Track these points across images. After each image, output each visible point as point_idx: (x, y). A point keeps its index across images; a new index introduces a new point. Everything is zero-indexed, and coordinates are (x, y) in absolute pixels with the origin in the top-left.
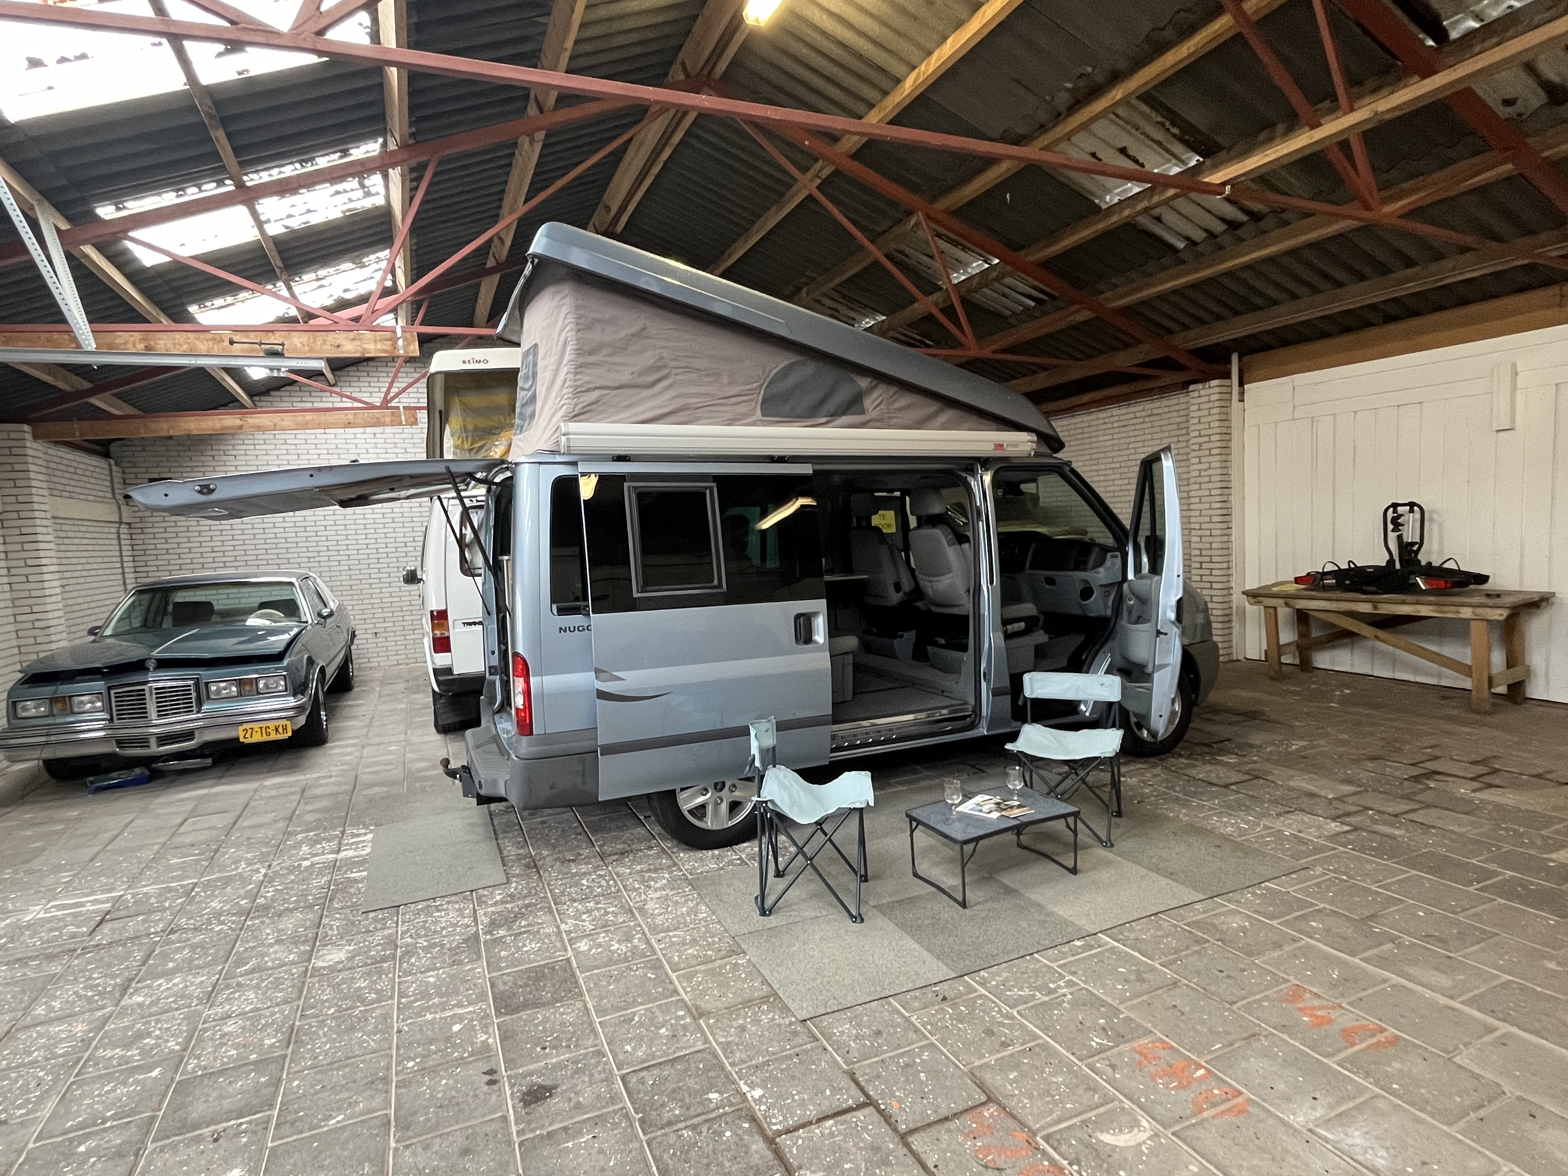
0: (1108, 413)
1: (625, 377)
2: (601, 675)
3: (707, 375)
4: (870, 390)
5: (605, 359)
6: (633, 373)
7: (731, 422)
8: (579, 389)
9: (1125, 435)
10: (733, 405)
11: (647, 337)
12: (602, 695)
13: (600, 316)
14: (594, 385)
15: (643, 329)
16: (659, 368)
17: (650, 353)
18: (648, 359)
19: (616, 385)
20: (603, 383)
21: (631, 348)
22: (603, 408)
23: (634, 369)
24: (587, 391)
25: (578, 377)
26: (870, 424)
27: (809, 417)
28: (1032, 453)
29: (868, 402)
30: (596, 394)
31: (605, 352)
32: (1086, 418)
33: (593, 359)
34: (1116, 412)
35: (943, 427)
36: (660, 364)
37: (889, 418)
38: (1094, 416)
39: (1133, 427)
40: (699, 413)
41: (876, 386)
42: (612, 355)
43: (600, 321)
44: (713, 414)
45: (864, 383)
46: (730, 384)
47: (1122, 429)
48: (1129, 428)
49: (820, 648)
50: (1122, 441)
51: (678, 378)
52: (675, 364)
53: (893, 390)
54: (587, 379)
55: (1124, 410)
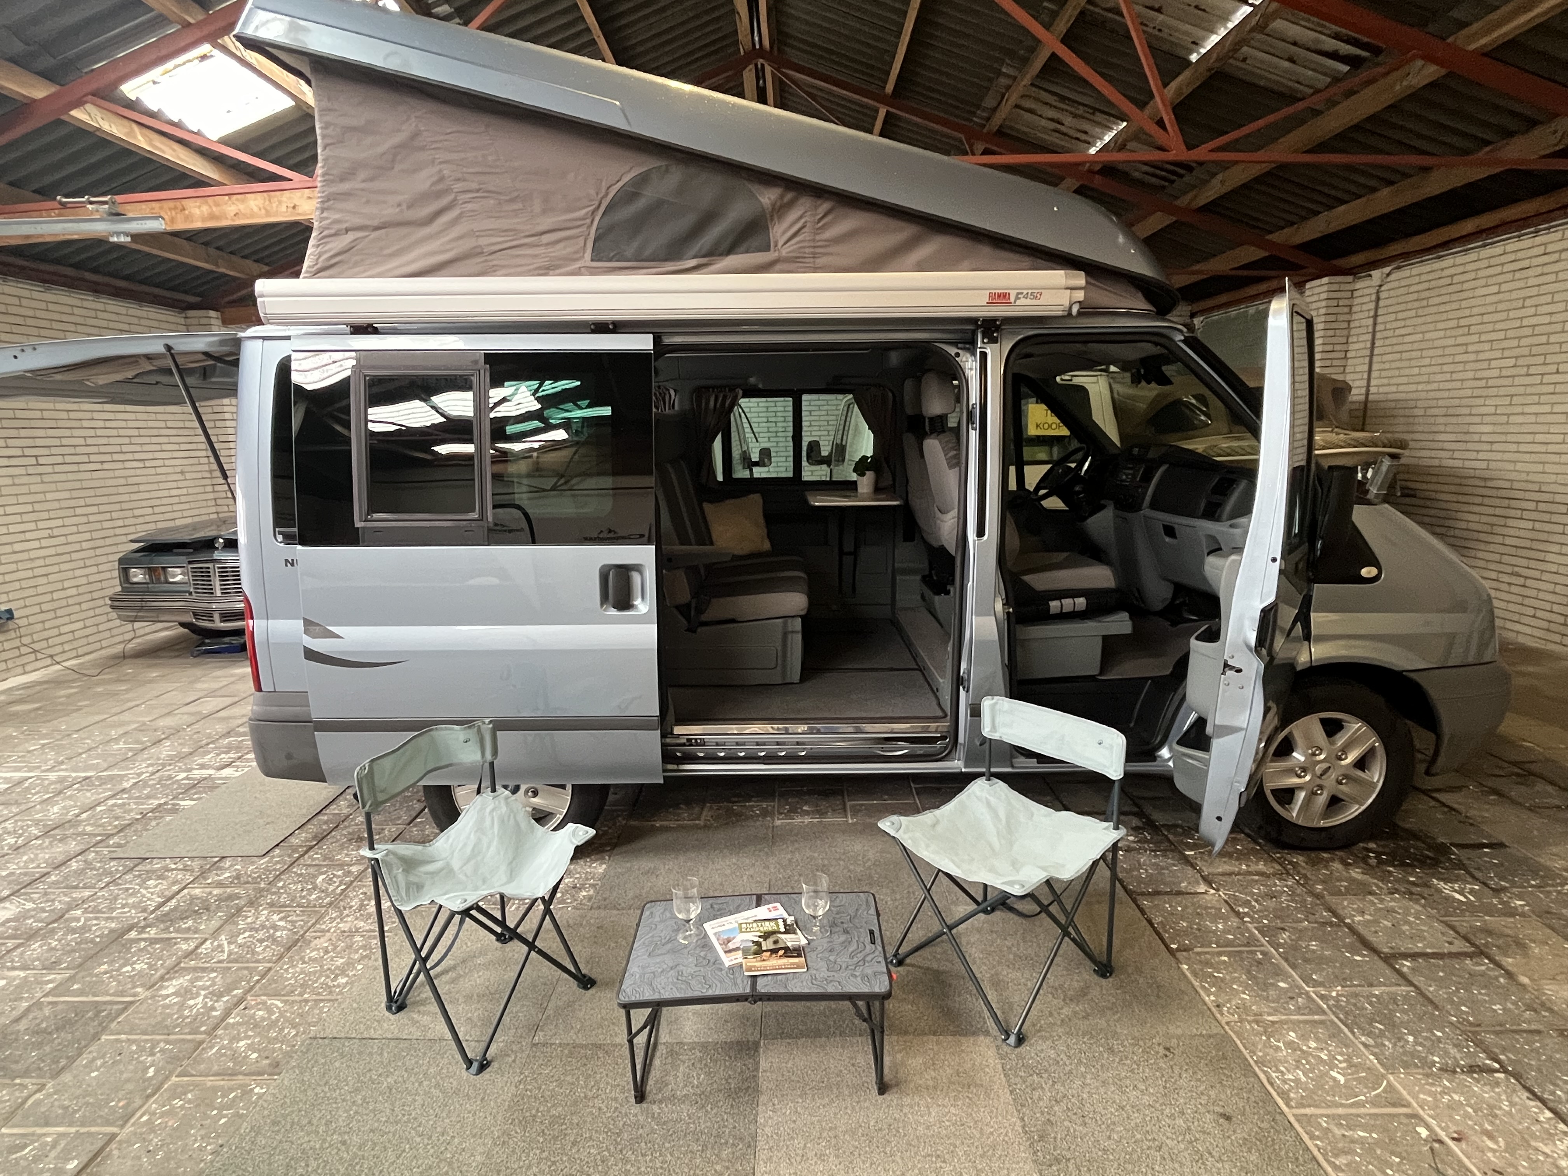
0: (1497, 249)
1: (389, 212)
2: (312, 628)
3: (512, 200)
4: (780, 210)
5: (363, 185)
6: (399, 205)
7: (545, 270)
8: (326, 233)
9: (1521, 284)
10: (548, 244)
11: (423, 149)
12: (311, 655)
13: (354, 122)
14: (344, 226)
15: (415, 135)
16: (439, 195)
17: (424, 174)
18: (423, 181)
19: (376, 223)
20: (357, 221)
21: (398, 167)
22: (358, 258)
23: (400, 198)
24: (336, 234)
25: (325, 215)
26: (778, 267)
27: (666, 260)
28: (1075, 309)
29: (779, 231)
30: (351, 236)
31: (362, 175)
32: (1460, 259)
33: (345, 186)
34: (1512, 246)
35: (920, 267)
36: (440, 187)
37: (814, 256)
38: (1473, 256)
39: (1539, 270)
40: (496, 260)
41: (791, 204)
42: (372, 179)
43: (354, 129)
44: (519, 261)
45: (768, 197)
46: (544, 212)
47: (1518, 275)
48: (1530, 272)
49: (641, 620)
50: (1514, 295)
51: (469, 206)
52: (458, 186)
53: (826, 206)
54: (337, 216)
55: (1526, 243)
